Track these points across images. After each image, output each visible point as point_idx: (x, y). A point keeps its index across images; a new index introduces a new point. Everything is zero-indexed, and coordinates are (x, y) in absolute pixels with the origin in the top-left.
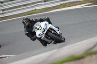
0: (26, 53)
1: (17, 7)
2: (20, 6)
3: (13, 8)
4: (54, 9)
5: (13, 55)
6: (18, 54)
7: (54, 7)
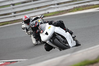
0: (38, 58)
1: (29, 10)
2: (32, 9)
3: (25, 10)
4: (67, 13)
5: (25, 60)
6: (29, 58)
7: (67, 10)
